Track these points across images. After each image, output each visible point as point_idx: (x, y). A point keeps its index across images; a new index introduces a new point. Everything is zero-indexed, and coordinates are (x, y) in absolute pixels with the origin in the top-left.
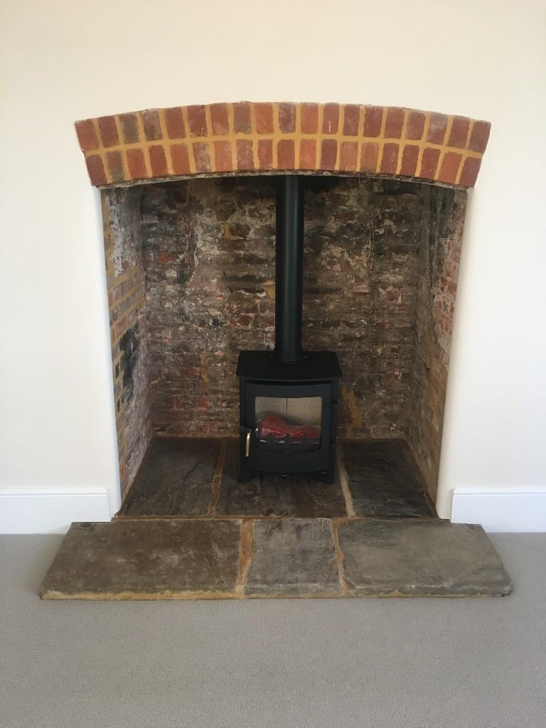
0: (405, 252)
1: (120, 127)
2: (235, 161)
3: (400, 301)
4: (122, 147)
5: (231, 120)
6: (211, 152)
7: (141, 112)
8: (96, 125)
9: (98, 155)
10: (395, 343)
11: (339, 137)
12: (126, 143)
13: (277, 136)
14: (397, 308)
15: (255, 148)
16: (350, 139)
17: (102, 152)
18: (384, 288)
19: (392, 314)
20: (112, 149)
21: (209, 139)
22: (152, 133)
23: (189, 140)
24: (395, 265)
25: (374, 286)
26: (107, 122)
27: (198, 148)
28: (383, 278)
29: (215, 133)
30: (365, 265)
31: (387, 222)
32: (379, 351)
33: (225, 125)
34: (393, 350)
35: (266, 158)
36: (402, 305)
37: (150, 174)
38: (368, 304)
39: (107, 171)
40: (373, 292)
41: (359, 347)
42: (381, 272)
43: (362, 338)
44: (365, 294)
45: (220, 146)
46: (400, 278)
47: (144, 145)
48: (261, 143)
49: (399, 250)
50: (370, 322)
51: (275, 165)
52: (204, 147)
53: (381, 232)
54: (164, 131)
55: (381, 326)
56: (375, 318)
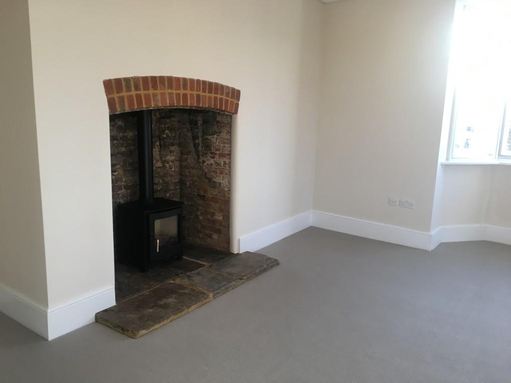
0: (174, 145)
1: (123, 83)
2: (168, 102)
3: (173, 169)
4: (124, 94)
5: (166, 84)
6: (159, 97)
7: (132, 77)
8: (113, 82)
9: (114, 98)
10: (173, 190)
11: (201, 93)
12: (126, 92)
13: (182, 92)
14: (173, 173)
15: (175, 96)
16: (204, 94)
17: (116, 96)
18: (168, 163)
19: (171, 176)
20: (121, 94)
21: (158, 91)
22: (137, 88)
23: (151, 92)
24: (171, 152)
25: (164, 162)
26: (118, 81)
27: (155, 95)
28: (166, 159)
29: (160, 89)
30: (158, 153)
31: (167, 131)
32: (168, 195)
33: (164, 86)
34: (174, 194)
35: (178, 101)
36: (174, 171)
37: (136, 107)
38: (162, 172)
39: (117, 106)
40: (164, 167)
41: (160, 195)
42: (166, 156)
43: (160, 191)
44: (160, 167)
45: (163, 95)
46: (173, 158)
47: (133, 93)
48: (176, 94)
49: (172, 145)
50: (164, 181)
51: (181, 104)
52: (157, 95)
53: (165, 136)
54: (142, 87)
55: (167, 183)
56: (165, 179)
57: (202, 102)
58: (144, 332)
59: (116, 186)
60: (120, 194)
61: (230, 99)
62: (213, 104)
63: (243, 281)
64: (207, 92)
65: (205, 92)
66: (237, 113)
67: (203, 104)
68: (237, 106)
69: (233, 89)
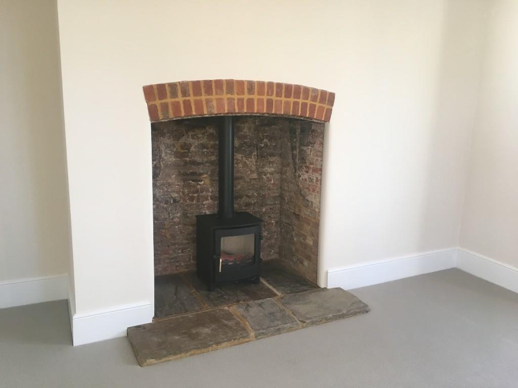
0: (274, 156)
1: (168, 89)
2: (226, 108)
3: (272, 182)
4: (169, 100)
5: (225, 88)
6: (214, 103)
7: (179, 82)
8: (155, 88)
9: (155, 104)
10: (271, 205)
11: (274, 98)
12: (171, 98)
13: (246, 96)
14: (272, 186)
15: (236, 102)
16: (279, 99)
17: (158, 102)
18: (265, 175)
19: (269, 189)
20: (163, 101)
21: (214, 97)
22: (185, 93)
23: (204, 97)
24: (270, 162)
25: (260, 174)
26: (161, 87)
27: (208, 101)
28: (264, 170)
29: (216, 94)
30: (254, 163)
31: (265, 140)
32: (264, 210)
33: (222, 90)
34: (271, 209)
35: (241, 106)
36: (273, 184)
37: (183, 114)
38: (258, 185)
39: (160, 113)
40: (260, 178)
41: (254, 209)
42: (263, 166)
43: (255, 203)
44: (256, 179)
45: (219, 101)
46: (273, 169)
47: (180, 99)
48: (238, 99)
49: (272, 155)
50: (259, 194)
51: (245, 110)
52: (211, 101)
53: (263, 145)
54: (191, 92)
55: (264, 196)
56: (261, 192)
57: (275, 107)
58: (153, 361)
59: (202, 196)
60: (205, 204)
61: (318, 104)
62: (291, 110)
63: (305, 324)
64: (283, 95)
65: (281, 97)
66: (329, 121)
67: (276, 110)
68: (329, 112)
69: (324, 93)
